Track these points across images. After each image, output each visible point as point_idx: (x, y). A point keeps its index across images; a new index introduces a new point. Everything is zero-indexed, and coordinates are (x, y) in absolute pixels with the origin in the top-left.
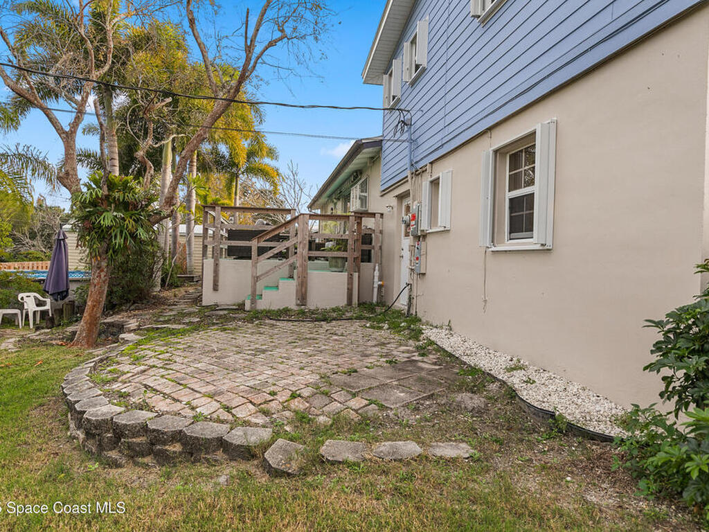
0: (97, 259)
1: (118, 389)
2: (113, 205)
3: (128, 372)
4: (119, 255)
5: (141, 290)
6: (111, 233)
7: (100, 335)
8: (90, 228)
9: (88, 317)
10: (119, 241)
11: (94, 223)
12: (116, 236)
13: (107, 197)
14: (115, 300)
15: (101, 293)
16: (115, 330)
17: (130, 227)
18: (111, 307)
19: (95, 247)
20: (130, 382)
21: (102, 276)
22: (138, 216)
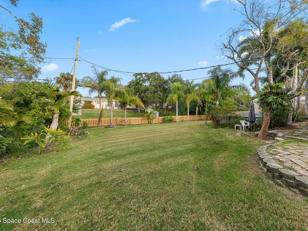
0: (266, 112)
1: (278, 158)
2: (272, 94)
3: (281, 153)
4: (275, 111)
5: (283, 123)
6: (271, 104)
7: (267, 136)
8: (264, 102)
9: (263, 130)
10: (275, 106)
11: (265, 101)
12: (273, 105)
13: (270, 92)
14: (272, 125)
15: (267, 123)
16: (273, 135)
17: (280, 101)
18: (271, 127)
19: (265, 108)
20: (283, 157)
21: (268, 118)
22: (283, 97)
